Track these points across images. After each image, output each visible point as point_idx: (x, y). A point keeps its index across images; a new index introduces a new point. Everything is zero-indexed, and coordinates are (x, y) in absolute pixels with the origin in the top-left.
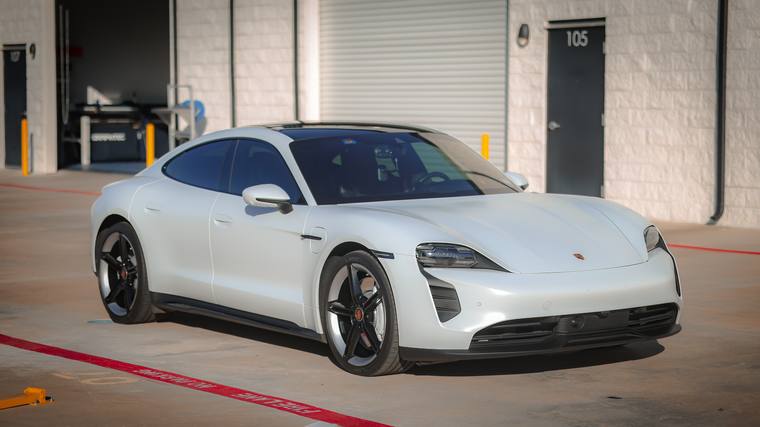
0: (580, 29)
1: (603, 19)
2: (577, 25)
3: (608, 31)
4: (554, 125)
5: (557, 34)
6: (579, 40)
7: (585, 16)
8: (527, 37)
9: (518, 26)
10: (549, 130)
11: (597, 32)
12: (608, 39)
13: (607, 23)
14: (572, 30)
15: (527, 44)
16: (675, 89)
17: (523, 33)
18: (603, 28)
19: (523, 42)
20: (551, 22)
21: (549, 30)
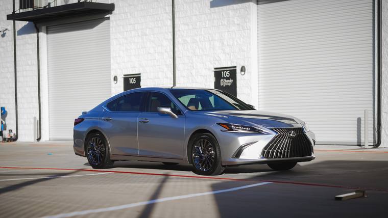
0: (133, 78)
1: (140, 74)
2: (132, 76)
3: (141, 78)
5: (126, 79)
6: (133, 81)
7: (134, 73)
8: (117, 80)
9: (114, 77)
11: (138, 78)
12: (142, 81)
13: (141, 75)
14: (131, 78)
17: (115, 79)
18: (140, 77)
19: (116, 82)
20: (124, 75)
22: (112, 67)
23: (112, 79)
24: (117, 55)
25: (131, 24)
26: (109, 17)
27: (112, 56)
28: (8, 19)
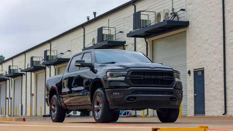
0: (200, 71)
1: (204, 68)
4: (195, 94)
5: (196, 72)
6: (200, 74)
7: (201, 68)
9: (188, 71)
10: (195, 95)
11: (202, 71)
12: (205, 73)
13: (204, 69)
14: (198, 71)
15: (190, 75)
16: (217, 84)
17: (189, 72)
18: (204, 70)
19: (189, 74)
20: (194, 70)
21: (194, 72)
22: (188, 65)
23: (187, 73)
24: (190, 56)
25: (199, 34)
26: (186, 31)
27: (187, 57)
28: (127, 37)
